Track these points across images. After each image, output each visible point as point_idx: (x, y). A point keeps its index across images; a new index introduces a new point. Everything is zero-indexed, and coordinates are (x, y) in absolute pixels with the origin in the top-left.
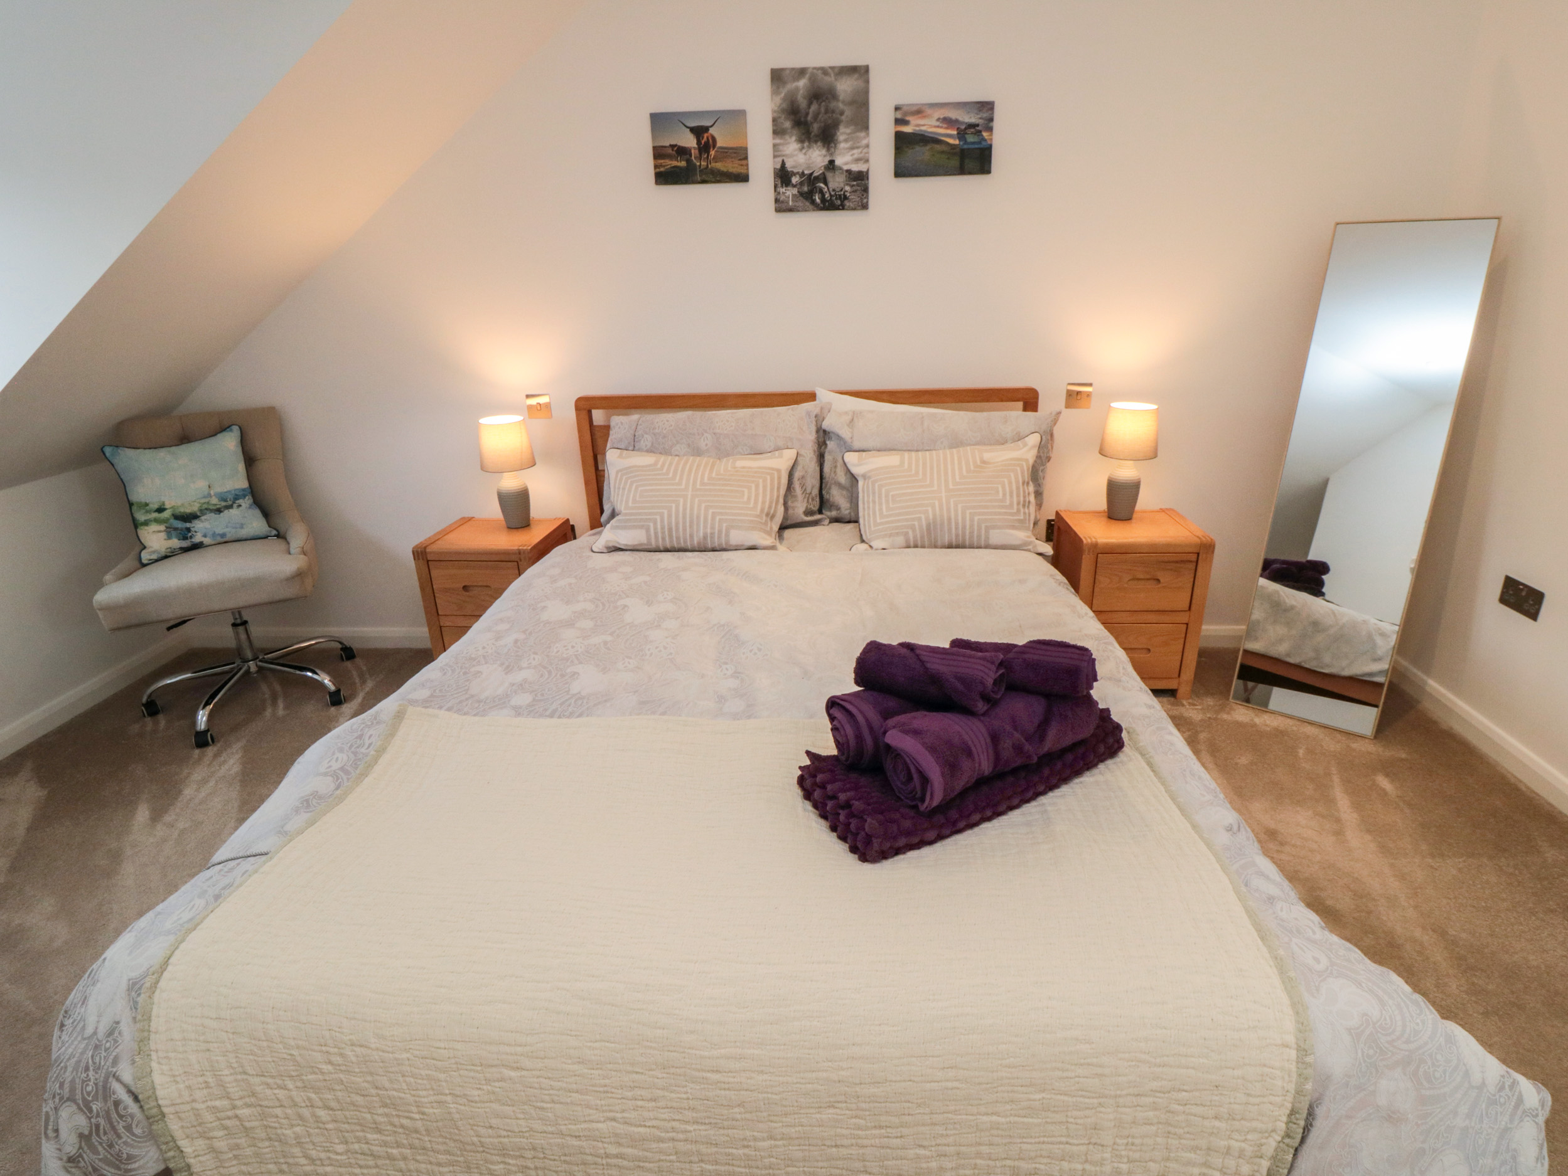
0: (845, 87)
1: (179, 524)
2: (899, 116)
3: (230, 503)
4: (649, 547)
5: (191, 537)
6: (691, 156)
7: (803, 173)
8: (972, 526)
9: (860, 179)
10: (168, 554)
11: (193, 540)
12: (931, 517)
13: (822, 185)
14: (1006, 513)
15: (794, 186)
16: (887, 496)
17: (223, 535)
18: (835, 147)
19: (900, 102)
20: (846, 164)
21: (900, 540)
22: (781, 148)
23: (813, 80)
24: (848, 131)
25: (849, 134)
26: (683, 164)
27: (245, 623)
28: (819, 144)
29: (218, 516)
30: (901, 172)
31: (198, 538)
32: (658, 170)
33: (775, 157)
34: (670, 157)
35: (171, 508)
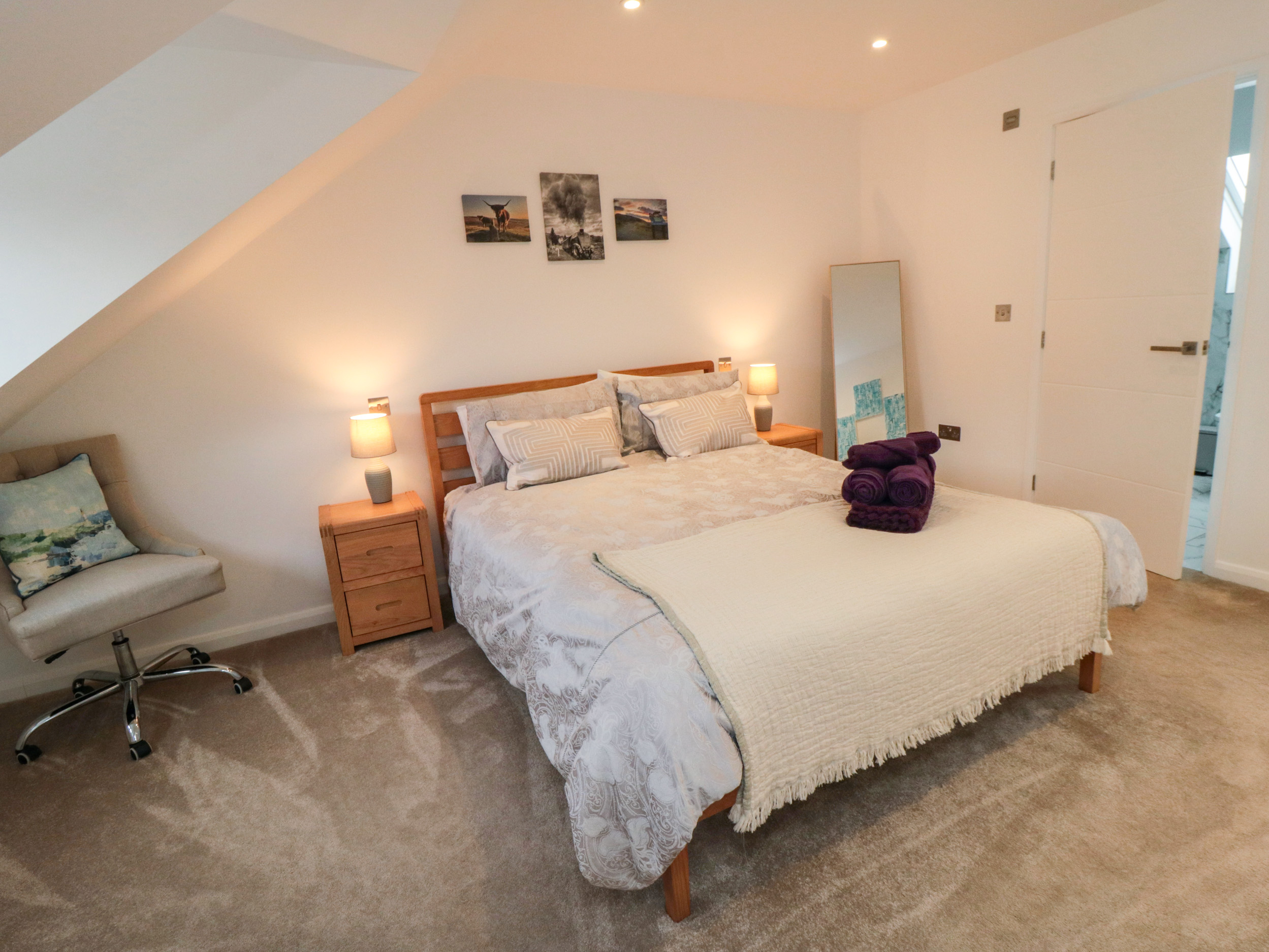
0: (586, 186)
1: (60, 551)
2: (617, 204)
3: (101, 524)
4: (549, 480)
5: (71, 562)
6: (492, 224)
7: (565, 237)
8: (732, 434)
9: (599, 240)
10: (49, 583)
11: (73, 565)
12: (711, 432)
13: (577, 244)
14: (744, 425)
15: (560, 245)
16: (681, 425)
17: (99, 557)
18: (583, 222)
19: (617, 197)
20: (590, 232)
21: (697, 449)
22: (550, 221)
23: (567, 180)
24: (590, 212)
25: (590, 214)
26: (488, 229)
27: (126, 640)
28: (573, 219)
29: (93, 538)
30: (620, 238)
31: (77, 562)
32: (469, 232)
33: (546, 226)
34: (478, 224)
35: (49, 536)
